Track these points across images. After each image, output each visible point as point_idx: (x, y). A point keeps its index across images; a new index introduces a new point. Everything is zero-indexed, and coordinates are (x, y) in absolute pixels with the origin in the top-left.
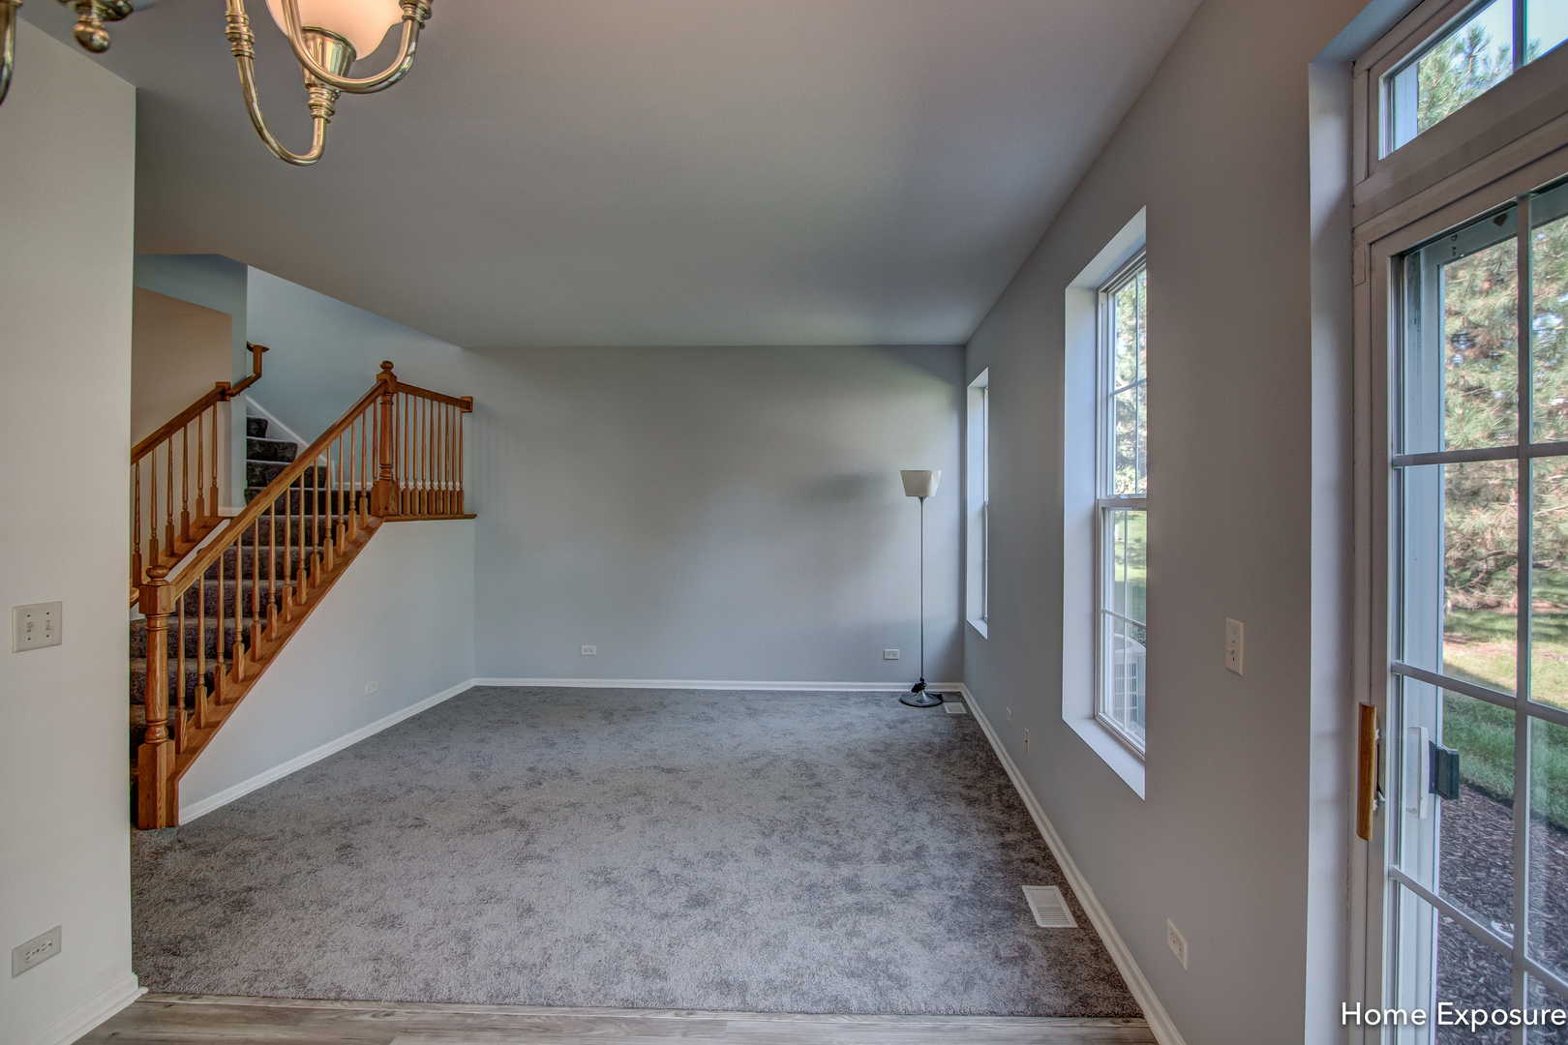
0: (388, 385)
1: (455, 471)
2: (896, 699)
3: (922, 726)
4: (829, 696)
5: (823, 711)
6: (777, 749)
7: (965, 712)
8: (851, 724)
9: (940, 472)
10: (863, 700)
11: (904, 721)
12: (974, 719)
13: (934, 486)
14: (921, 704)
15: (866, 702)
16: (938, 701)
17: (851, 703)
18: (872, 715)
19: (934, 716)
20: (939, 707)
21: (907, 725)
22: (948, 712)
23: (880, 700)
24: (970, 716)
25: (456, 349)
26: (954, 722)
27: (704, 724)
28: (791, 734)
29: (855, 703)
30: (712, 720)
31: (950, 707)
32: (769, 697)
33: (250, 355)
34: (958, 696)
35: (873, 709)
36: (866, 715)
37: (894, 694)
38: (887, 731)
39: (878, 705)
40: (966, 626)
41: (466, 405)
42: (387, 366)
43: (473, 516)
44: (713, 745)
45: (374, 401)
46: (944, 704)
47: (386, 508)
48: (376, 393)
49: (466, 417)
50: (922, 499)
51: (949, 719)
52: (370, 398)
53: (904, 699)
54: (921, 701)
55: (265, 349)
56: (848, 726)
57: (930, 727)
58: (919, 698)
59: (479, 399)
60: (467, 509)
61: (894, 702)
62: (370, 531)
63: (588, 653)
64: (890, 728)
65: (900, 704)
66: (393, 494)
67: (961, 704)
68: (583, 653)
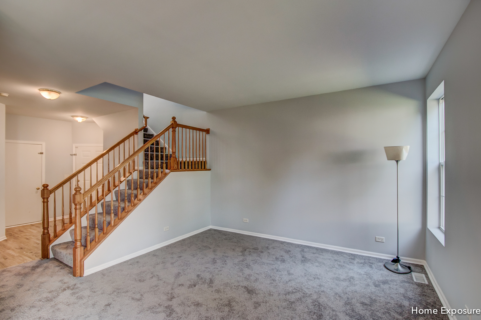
0: (175, 125)
1: (204, 154)
2: (382, 264)
3: (396, 289)
4: (345, 255)
5: (339, 265)
6: (307, 288)
7: (427, 283)
8: (352, 278)
9: (409, 147)
10: (363, 261)
11: (385, 282)
12: (433, 290)
13: (405, 155)
14: (397, 272)
15: (364, 263)
16: (408, 271)
17: (355, 262)
18: (367, 274)
19: (405, 282)
20: (409, 275)
21: (386, 287)
22: (415, 280)
23: (372, 263)
24: (430, 286)
25: (205, 113)
26: (419, 290)
27: (279, 263)
28: (318, 278)
29: (358, 263)
30: (283, 261)
31: (416, 276)
32: (315, 251)
33: (144, 119)
34: (422, 269)
35: (367, 269)
36: (363, 273)
37: (380, 260)
38: (373, 289)
39: (371, 267)
40: (427, 231)
41: (207, 131)
42: (174, 118)
43: (210, 170)
44: (277, 278)
45: (168, 130)
46: (413, 273)
47: (173, 167)
48: (170, 127)
49: (208, 136)
50: (397, 161)
51: (416, 286)
52: (167, 129)
53: (386, 265)
54: (397, 270)
55: (148, 118)
56: (350, 279)
57: (402, 291)
58: (396, 268)
59: (212, 129)
60: (208, 167)
61: (380, 266)
62: (166, 174)
63: (246, 221)
64: (376, 286)
65: (384, 268)
66: (176, 162)
67: (424, 275)
68: (244, 221)
